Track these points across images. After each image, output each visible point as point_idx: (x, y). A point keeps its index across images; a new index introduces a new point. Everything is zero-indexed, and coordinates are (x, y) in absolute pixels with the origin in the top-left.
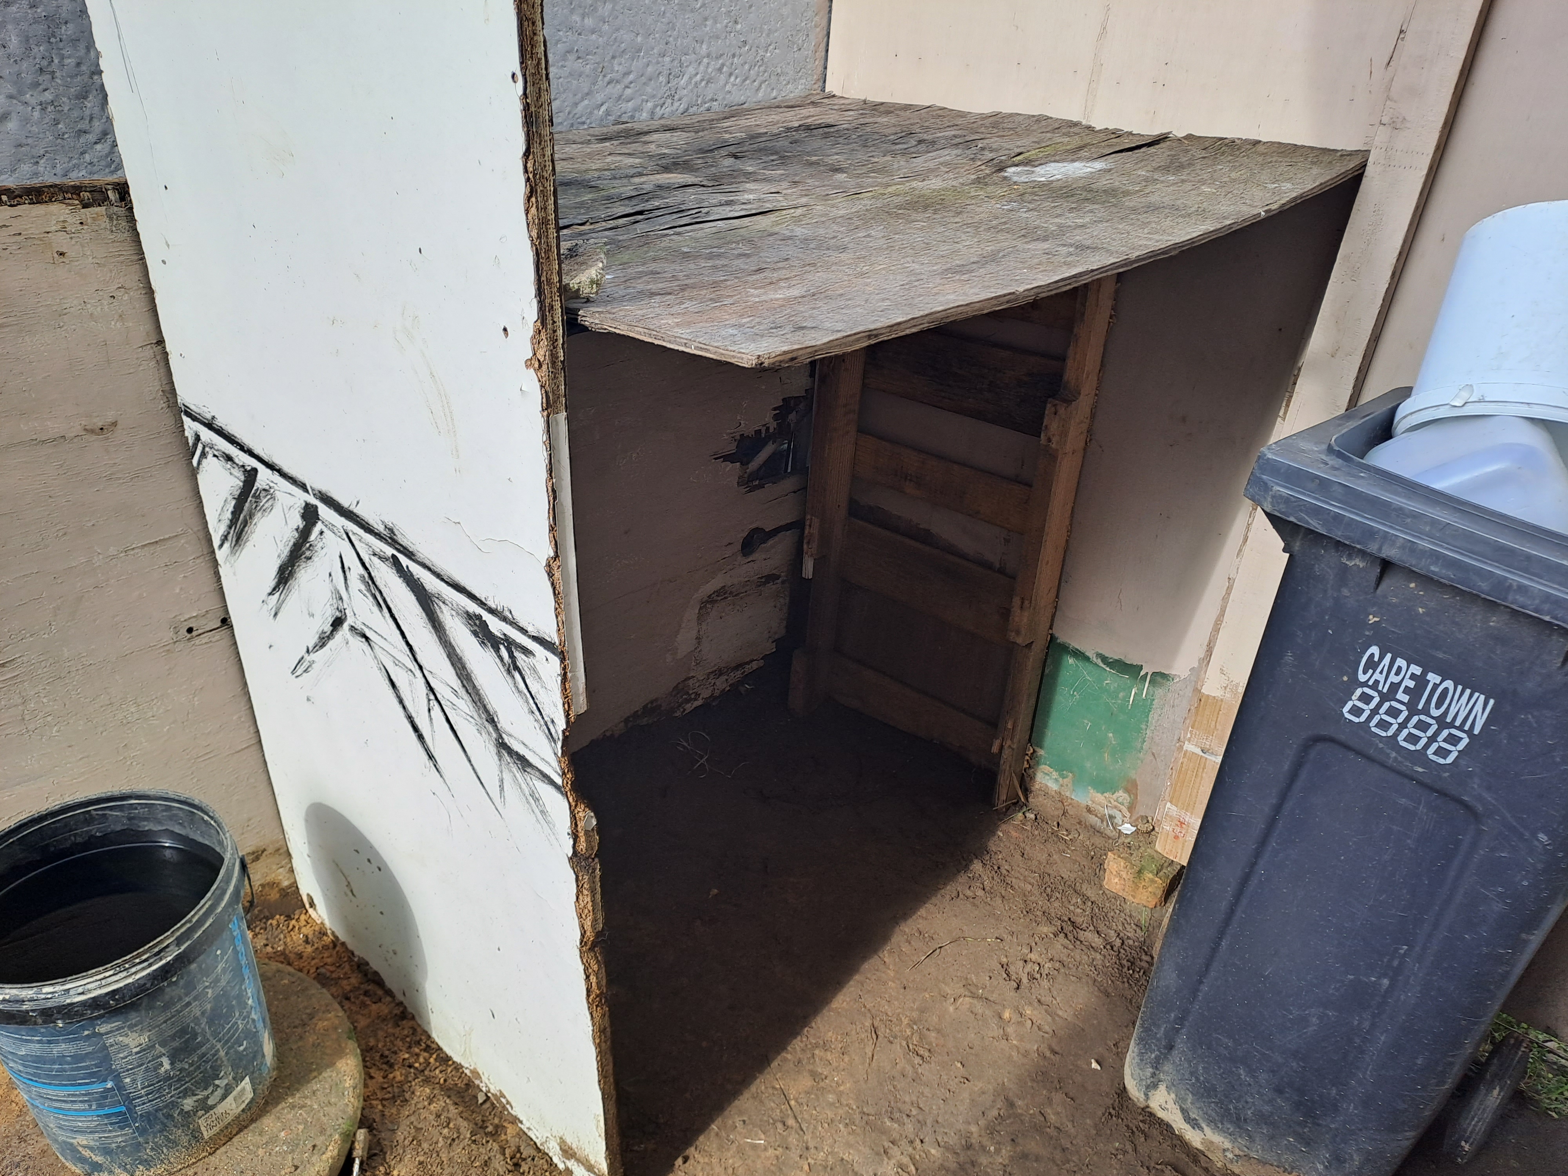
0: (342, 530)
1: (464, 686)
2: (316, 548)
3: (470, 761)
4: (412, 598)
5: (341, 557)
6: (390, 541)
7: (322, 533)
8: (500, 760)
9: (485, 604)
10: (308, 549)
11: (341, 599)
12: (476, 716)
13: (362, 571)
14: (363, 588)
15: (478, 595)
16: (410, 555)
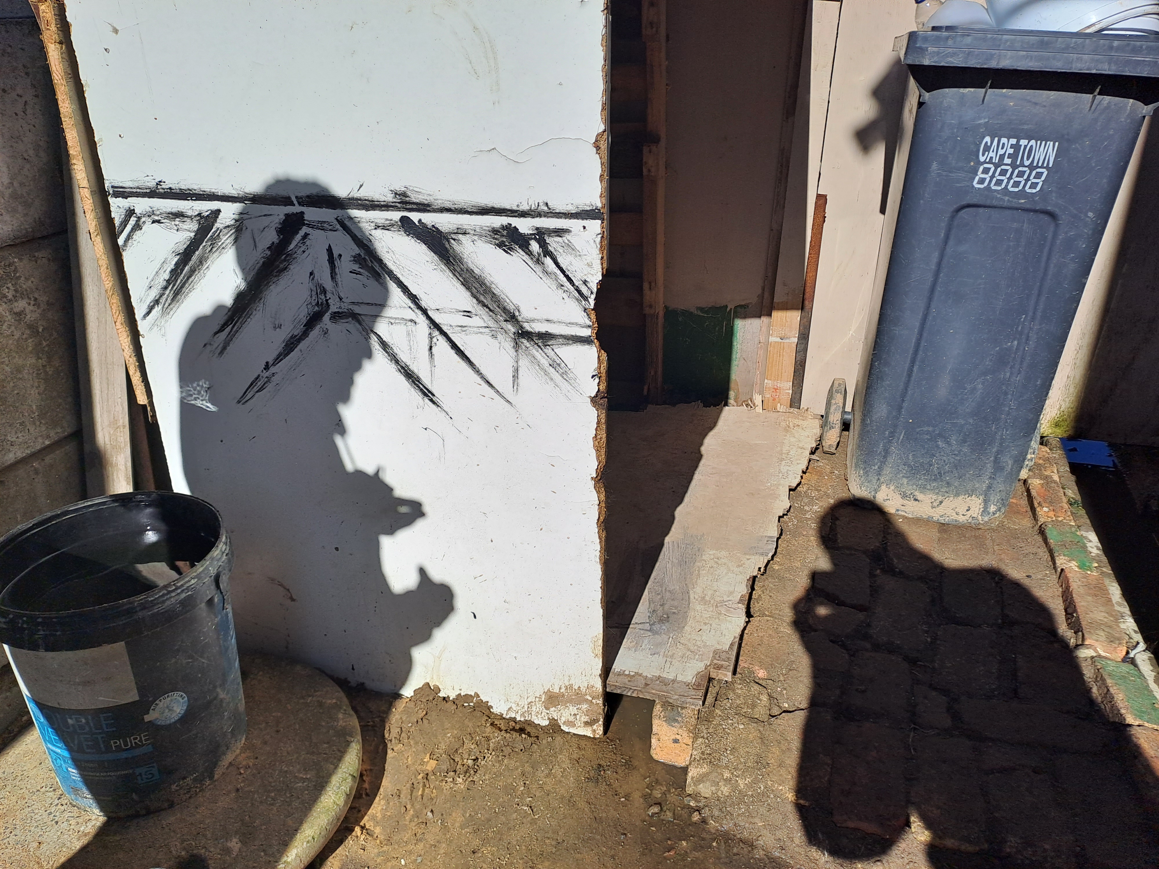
0: (336, 222)
1: (479, 301)
2: (295, 256)
3: (478, 372)
4: (423, 248)
5: (330, 250)
6: (399, 205)
7: (306, 235)
8: (516, 351)
9: (516, 211)
10: (285, 260)
11: (324, 291)
12: (491, 324)
13: (357, 250)
14: (356, 267)
15: (508, 207)
16: (424, 207)
